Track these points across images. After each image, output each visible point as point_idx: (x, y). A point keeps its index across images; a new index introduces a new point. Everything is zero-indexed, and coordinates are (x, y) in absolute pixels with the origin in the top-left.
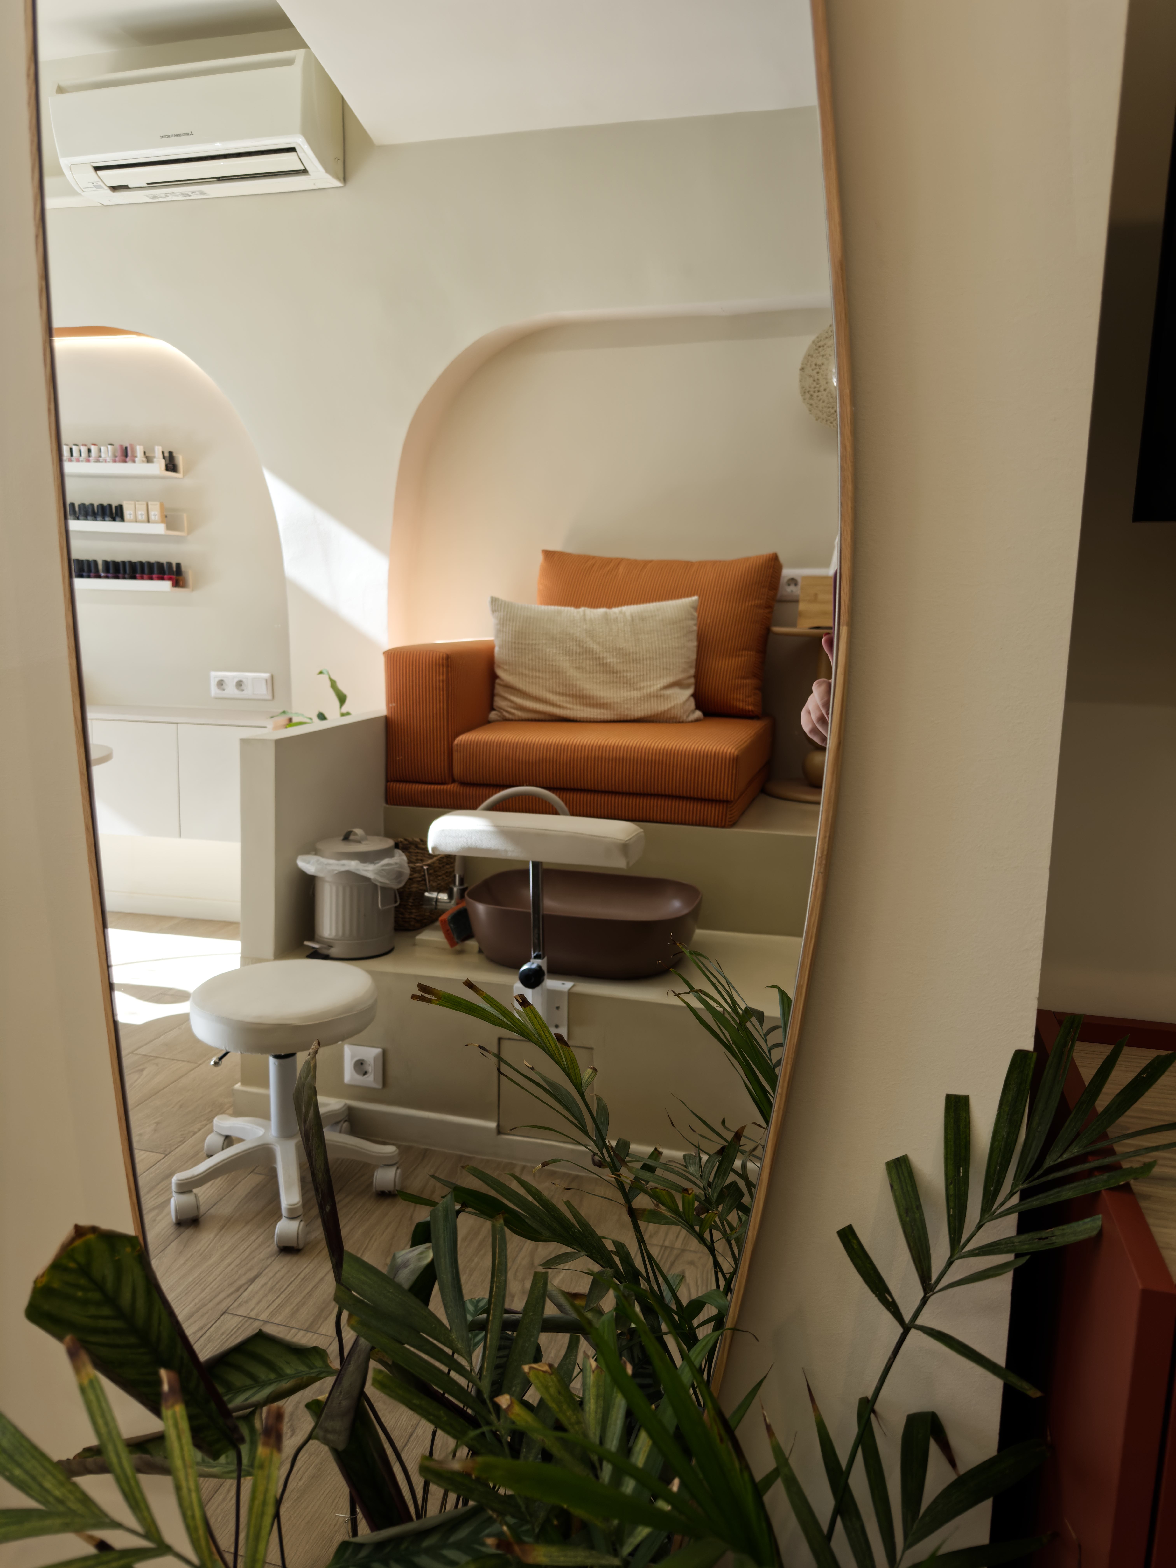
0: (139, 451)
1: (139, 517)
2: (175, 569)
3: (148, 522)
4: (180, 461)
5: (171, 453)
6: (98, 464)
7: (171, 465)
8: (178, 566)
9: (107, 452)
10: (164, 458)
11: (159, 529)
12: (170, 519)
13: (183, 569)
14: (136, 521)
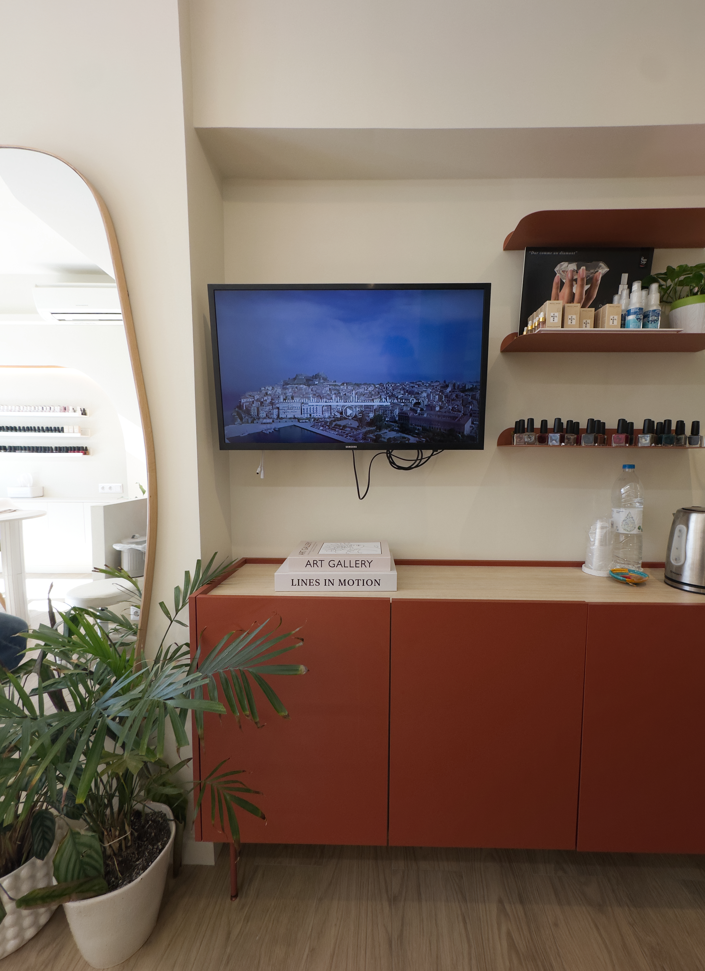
0: (71, 408)
1: (70, 431)
2: (85, 448)
3: (74, 433)
4: (88, 411)
5: (84, 409)
6: (53, 413)
7: (84, 413)
8: (86, 447)
9: (57, 409)
10: (81, 411)
11: (79, 435)
12: (83, 432)
13: (88, 448)
14: (69, 433)
